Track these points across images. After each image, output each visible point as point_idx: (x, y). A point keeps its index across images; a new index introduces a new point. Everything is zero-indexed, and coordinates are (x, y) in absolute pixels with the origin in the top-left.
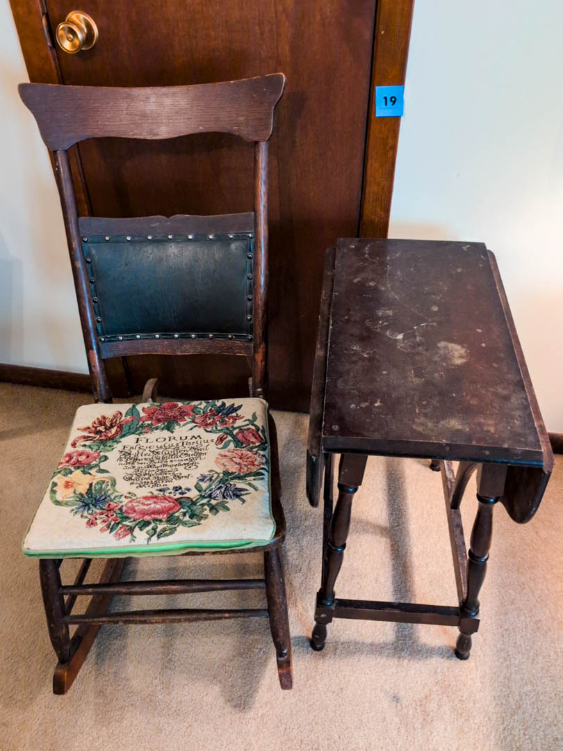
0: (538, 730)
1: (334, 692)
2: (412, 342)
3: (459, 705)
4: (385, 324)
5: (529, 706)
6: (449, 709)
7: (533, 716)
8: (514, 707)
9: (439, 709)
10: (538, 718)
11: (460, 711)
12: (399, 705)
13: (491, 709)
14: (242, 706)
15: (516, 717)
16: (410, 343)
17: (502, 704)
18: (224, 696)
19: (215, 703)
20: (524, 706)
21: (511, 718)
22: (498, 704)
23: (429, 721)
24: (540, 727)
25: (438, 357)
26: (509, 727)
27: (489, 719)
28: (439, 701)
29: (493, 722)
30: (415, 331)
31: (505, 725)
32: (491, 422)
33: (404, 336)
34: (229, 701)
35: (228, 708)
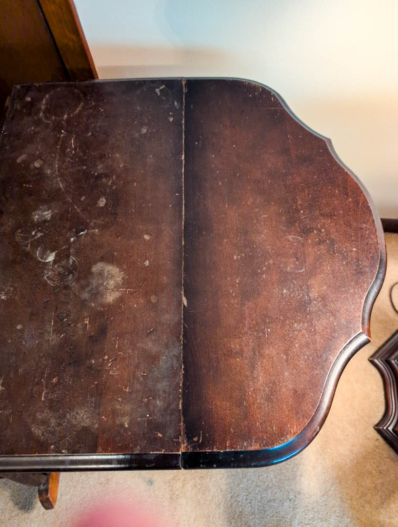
0: (257, 494)
1: (101, 484)
2: (63, 267)
3: (199, 481)
4: (39, 235)
5: (252, 474)
6: (191, 486)
7: (255, 483)
8: (241, 477)
9: (183, 487)
10: (258, 484)
11: (199, 487)
12: (152, 487)
13: (223, 481)
14: (27, 507)
15: (241, 486)
16: (61, 269)
17: (232, 475)
18: (13, 500)
19: (5, 507)
20: (249, 474)
21: (238, 486)
22: (229, 476)
23: (175, 499)
24: (259, 491)
25: (89, 292)
26: (235, 495)
27: (221, 490)
28: (184, 480)
29: (224, 492)
30: (70, 245)
31: (232, 494)
32: (128, 408)
33: (56, 256)
34: (17, 504)
35: (16, 511)
